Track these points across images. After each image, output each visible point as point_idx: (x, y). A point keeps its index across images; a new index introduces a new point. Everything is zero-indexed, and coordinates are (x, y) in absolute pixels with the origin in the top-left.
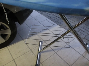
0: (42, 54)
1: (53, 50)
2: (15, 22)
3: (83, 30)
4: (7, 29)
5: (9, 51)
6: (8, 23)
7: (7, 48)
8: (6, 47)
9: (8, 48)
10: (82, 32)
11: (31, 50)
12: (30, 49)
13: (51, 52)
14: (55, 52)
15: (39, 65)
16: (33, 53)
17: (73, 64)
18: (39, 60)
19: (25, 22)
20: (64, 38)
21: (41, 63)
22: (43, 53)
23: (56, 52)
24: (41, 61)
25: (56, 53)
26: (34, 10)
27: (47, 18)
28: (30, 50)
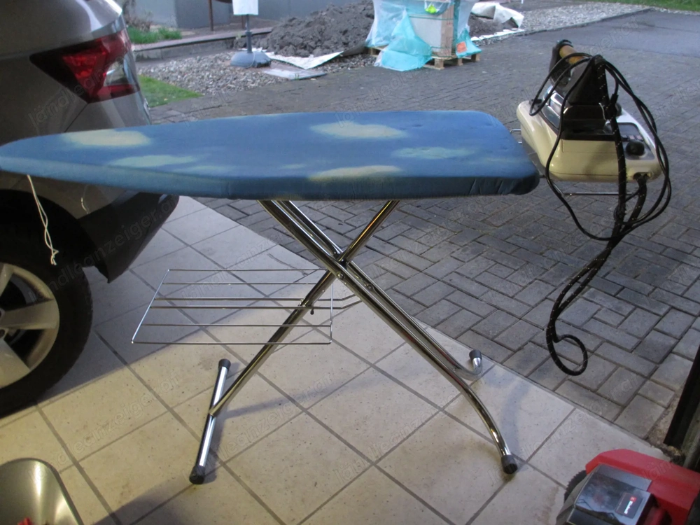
0: (229, 423)
1: (293, 401)
2: (85, 269)
3: (474, 288)
4: (41, 299)
5: (49, 424)
6: (53, 262)
7: (37, 414)
8: (33, 408)
9: (42, 413)
10: (466, 301)
11: (170, 410)
12: (167, 406)
13: (278, 410)
14: (301, 408)
15: (213, 471)
16: (181, 420)
17: (387, 454)
18: (211, 451)
19: (131, 267)
20: (312, 313)
21: (224, 464)
22: (237, 419)
23: (306, 406)
24: (223, 455)
25: (304, 410)
26: (181, 198)
27: (271, 243)
28: (163, 409)
